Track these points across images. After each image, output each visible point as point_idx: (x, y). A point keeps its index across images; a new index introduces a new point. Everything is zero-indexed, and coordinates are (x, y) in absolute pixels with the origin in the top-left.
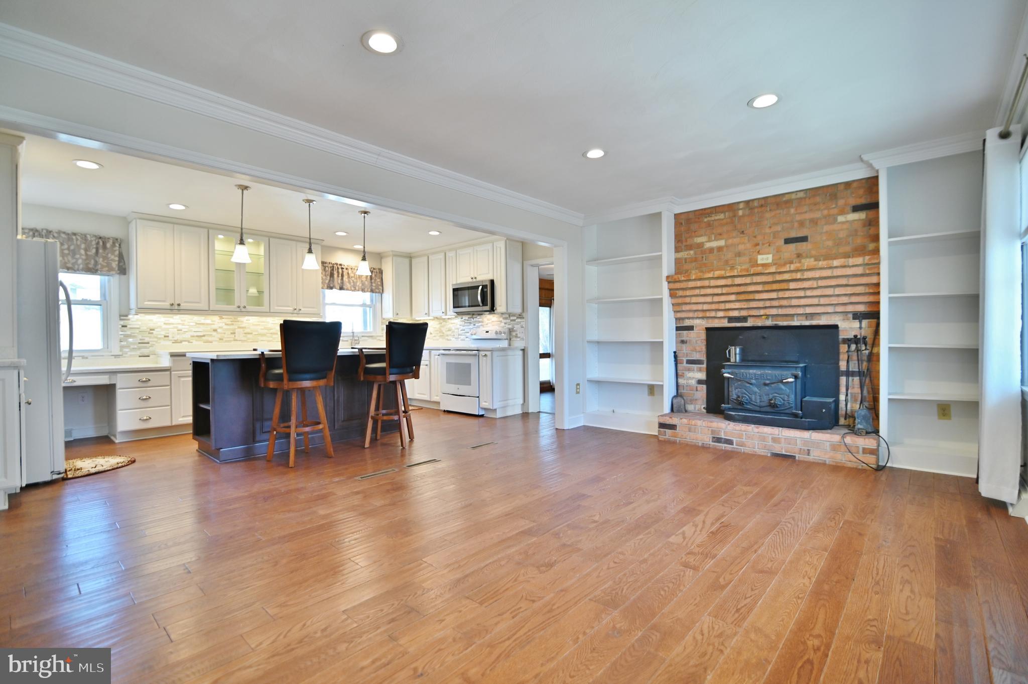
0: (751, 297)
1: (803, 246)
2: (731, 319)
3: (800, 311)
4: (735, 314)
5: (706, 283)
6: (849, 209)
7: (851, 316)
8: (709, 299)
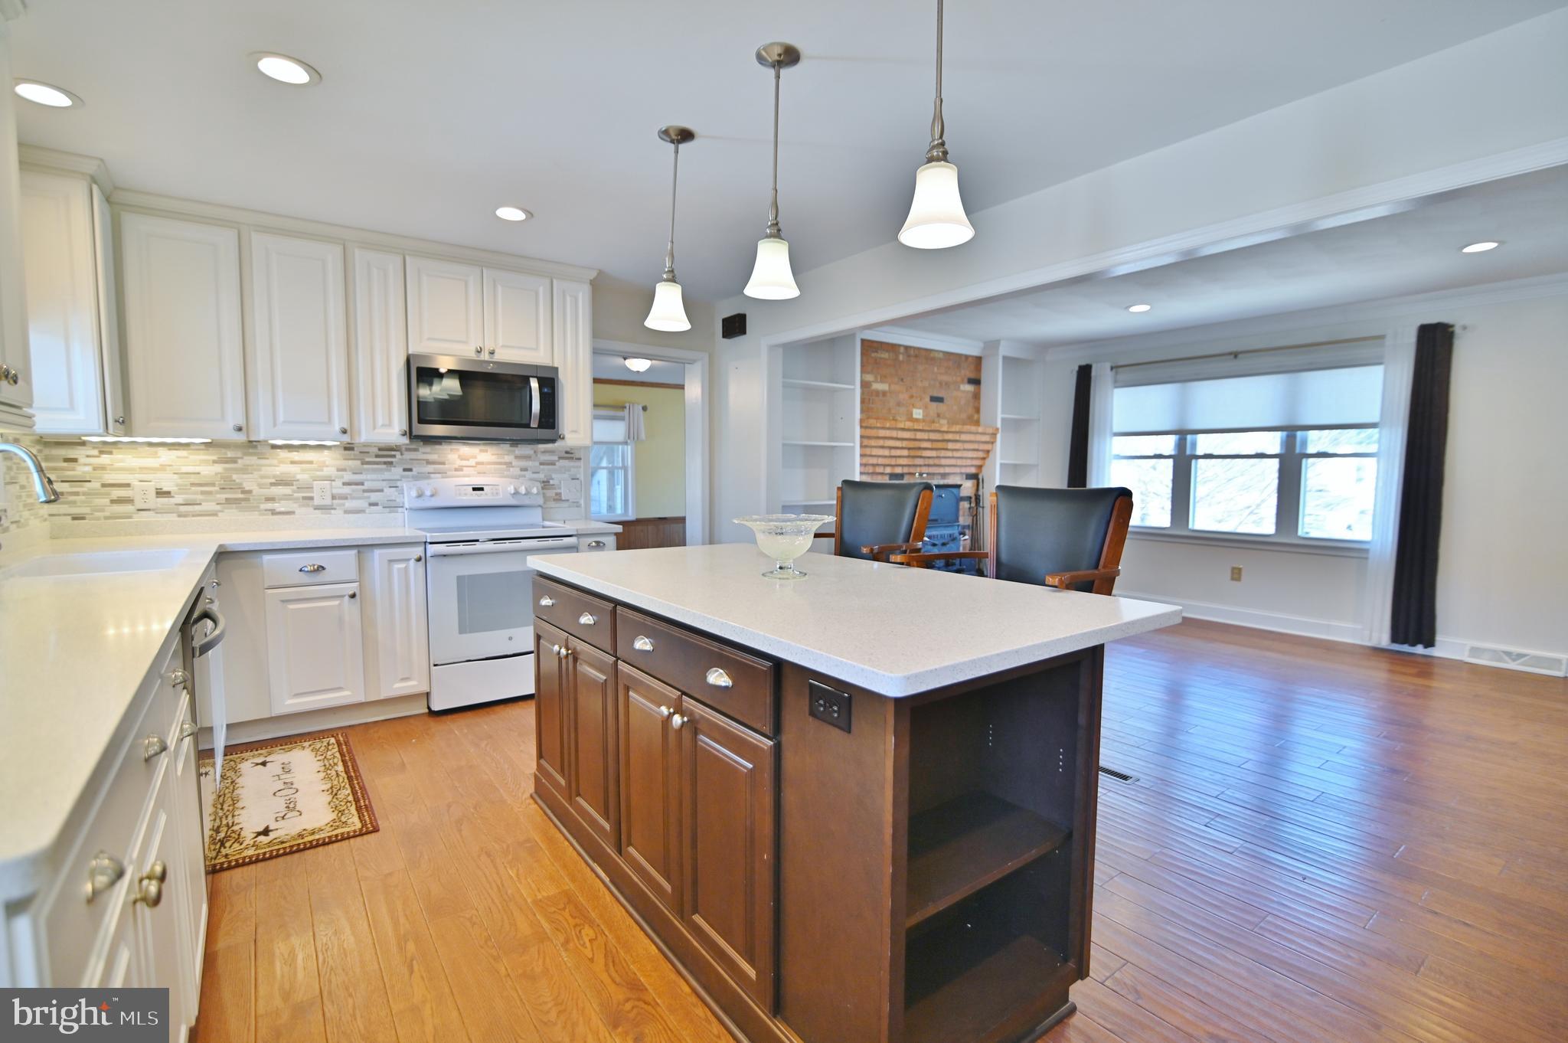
0: (919, 453)
1: (941, 407)
2: (893, 476)
3: (941, 470)
4: (898, 470)
5: (894, 434)
6: (966, 380)
7: (964, 476)
8: (886, 452)
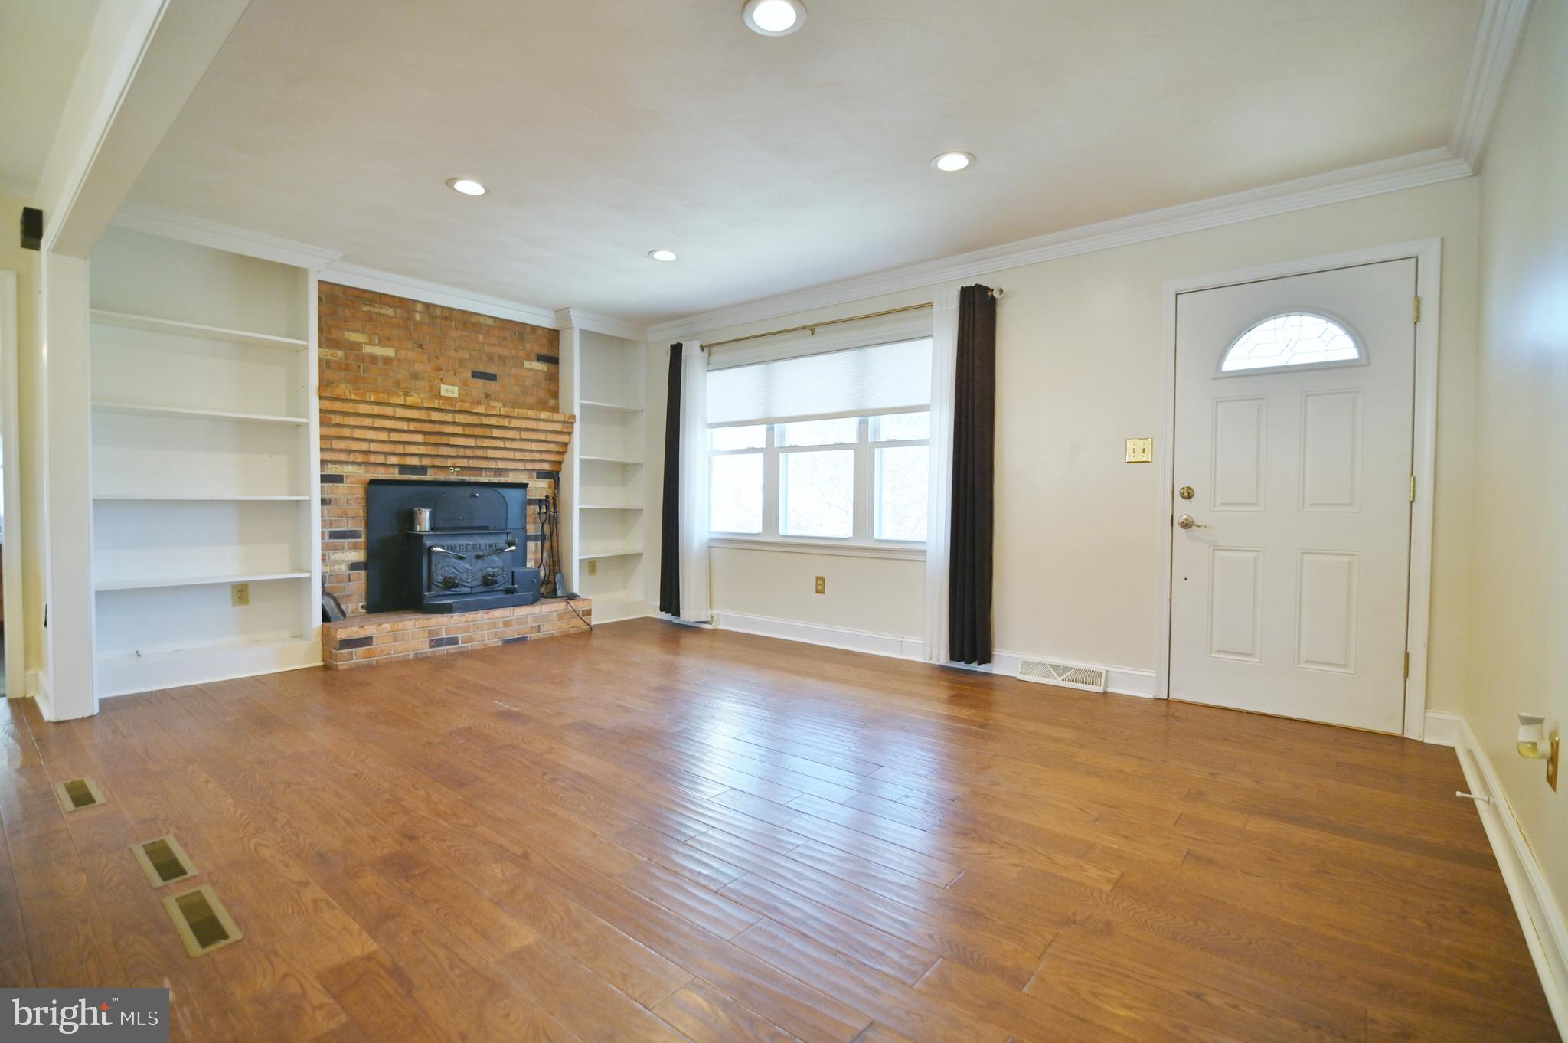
0: (444, 440)
1: (492, 386)
2: (404, 468)
3: (492, 465)
4: (414, 461)
5: (389, 411)
6: (534, 356)
7: (535, 474)
8: (383, 436)
